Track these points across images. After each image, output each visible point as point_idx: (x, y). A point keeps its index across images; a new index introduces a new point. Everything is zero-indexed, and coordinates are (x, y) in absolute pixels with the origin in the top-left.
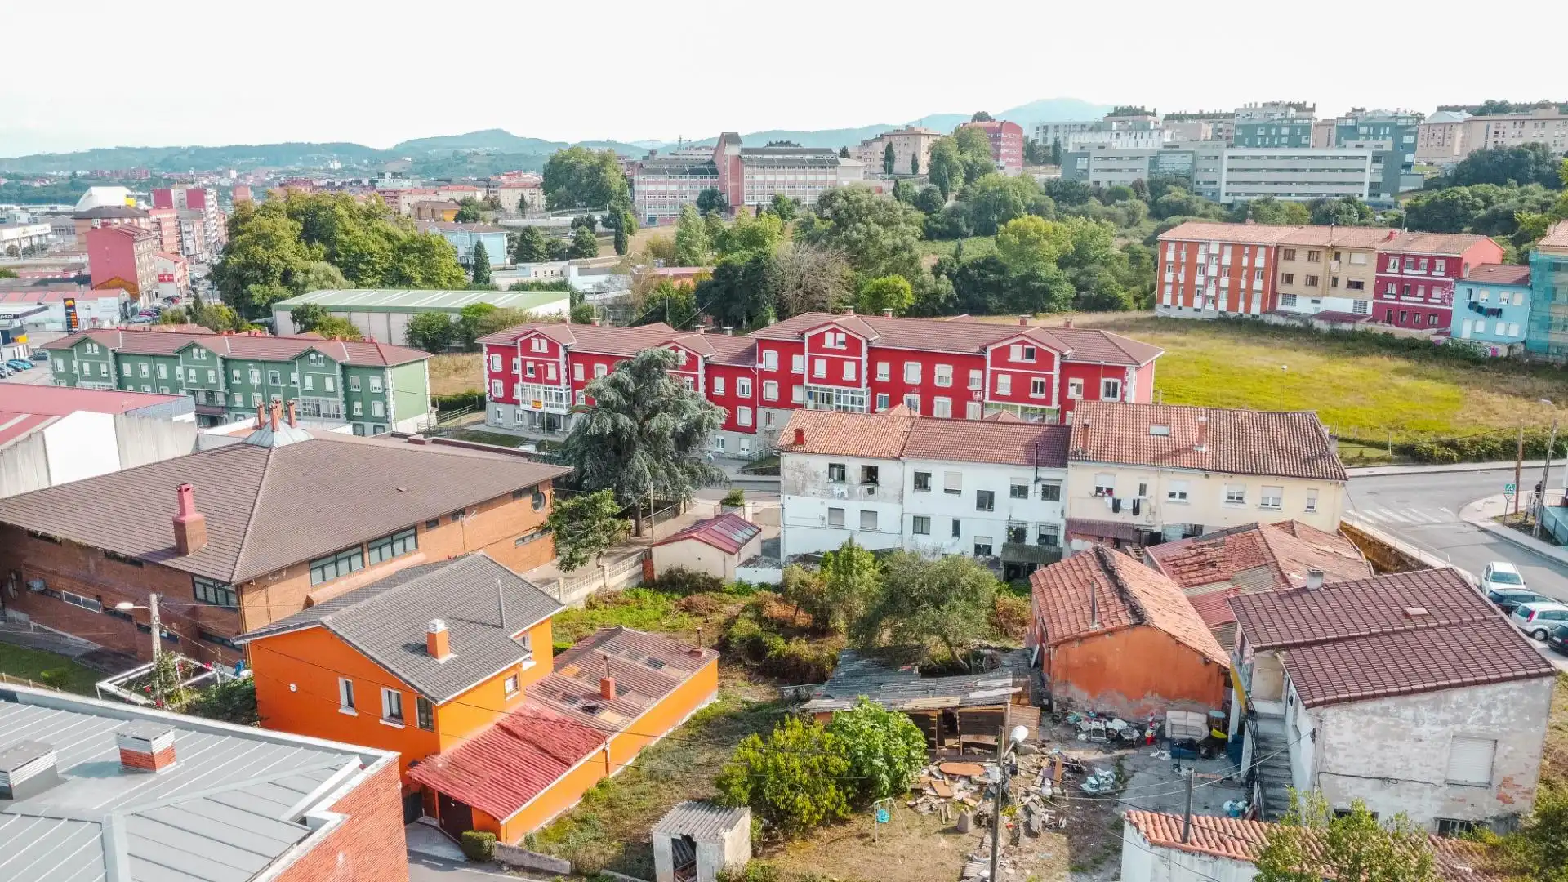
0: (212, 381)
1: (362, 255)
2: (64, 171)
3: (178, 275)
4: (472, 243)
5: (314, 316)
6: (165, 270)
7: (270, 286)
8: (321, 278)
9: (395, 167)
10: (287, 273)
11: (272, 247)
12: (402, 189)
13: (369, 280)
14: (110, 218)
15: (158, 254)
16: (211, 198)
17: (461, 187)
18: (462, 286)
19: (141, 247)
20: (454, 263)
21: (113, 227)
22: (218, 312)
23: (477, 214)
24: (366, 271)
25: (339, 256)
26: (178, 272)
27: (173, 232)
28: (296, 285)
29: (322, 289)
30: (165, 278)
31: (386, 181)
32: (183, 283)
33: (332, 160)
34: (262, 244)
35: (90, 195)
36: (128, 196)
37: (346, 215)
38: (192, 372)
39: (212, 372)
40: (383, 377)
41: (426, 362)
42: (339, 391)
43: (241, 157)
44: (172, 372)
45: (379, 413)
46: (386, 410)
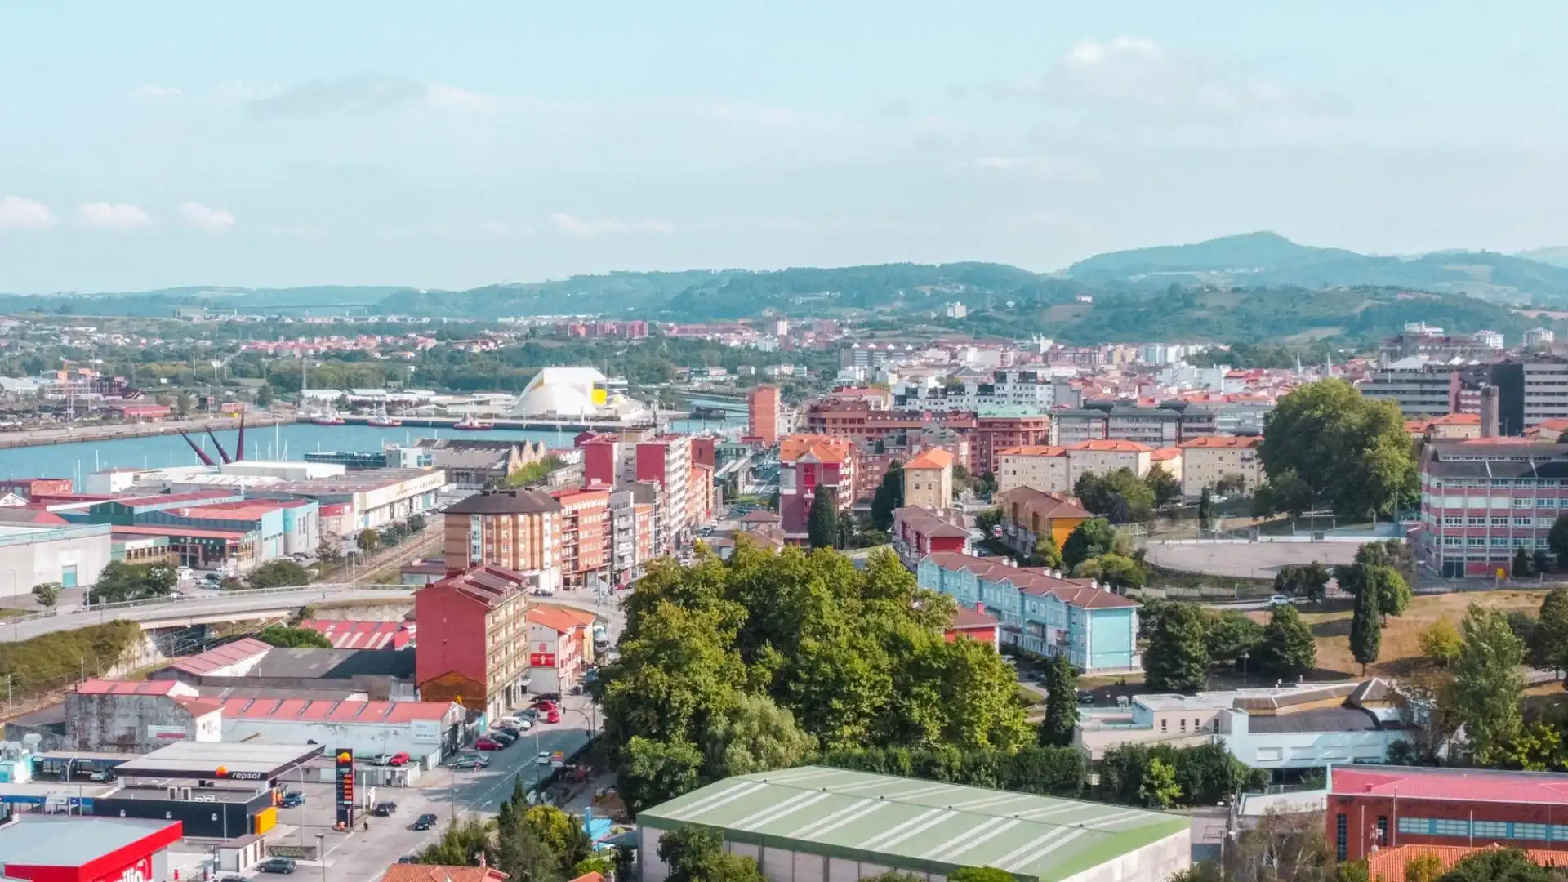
2: (527, 314)
3: (562, 655)
4: (1070, 623)
5: (697, 853)
6: (543, 646)
7: (667, 740)
8: (756, 726)
9: (1060, 314)
10: (700, 717)
11: (678, 667)
12: (1024, 418)
13: (847, 731)
14: (497, 514)
15: (533, 619)
16: (678, 456)
17: (1110, 444)
18: (1014, 749)
19: (502, 616)
20: (1004, 699)
21: (460, 582)
22: (547, 820)
23: (1110, 535)
24: (841, 713)
25: (797, 679)
26: (563, 650)
27: (598, 532)
28: (713, 738)
29: (755, 749)
30: (543, 661)
31: (1008, 387)
32: (572, 665)
33: (953, 298)
34: (664, 657)
35: (541, 383)
36: (598, 386)
37: (827, 595)
43: (803, 289)
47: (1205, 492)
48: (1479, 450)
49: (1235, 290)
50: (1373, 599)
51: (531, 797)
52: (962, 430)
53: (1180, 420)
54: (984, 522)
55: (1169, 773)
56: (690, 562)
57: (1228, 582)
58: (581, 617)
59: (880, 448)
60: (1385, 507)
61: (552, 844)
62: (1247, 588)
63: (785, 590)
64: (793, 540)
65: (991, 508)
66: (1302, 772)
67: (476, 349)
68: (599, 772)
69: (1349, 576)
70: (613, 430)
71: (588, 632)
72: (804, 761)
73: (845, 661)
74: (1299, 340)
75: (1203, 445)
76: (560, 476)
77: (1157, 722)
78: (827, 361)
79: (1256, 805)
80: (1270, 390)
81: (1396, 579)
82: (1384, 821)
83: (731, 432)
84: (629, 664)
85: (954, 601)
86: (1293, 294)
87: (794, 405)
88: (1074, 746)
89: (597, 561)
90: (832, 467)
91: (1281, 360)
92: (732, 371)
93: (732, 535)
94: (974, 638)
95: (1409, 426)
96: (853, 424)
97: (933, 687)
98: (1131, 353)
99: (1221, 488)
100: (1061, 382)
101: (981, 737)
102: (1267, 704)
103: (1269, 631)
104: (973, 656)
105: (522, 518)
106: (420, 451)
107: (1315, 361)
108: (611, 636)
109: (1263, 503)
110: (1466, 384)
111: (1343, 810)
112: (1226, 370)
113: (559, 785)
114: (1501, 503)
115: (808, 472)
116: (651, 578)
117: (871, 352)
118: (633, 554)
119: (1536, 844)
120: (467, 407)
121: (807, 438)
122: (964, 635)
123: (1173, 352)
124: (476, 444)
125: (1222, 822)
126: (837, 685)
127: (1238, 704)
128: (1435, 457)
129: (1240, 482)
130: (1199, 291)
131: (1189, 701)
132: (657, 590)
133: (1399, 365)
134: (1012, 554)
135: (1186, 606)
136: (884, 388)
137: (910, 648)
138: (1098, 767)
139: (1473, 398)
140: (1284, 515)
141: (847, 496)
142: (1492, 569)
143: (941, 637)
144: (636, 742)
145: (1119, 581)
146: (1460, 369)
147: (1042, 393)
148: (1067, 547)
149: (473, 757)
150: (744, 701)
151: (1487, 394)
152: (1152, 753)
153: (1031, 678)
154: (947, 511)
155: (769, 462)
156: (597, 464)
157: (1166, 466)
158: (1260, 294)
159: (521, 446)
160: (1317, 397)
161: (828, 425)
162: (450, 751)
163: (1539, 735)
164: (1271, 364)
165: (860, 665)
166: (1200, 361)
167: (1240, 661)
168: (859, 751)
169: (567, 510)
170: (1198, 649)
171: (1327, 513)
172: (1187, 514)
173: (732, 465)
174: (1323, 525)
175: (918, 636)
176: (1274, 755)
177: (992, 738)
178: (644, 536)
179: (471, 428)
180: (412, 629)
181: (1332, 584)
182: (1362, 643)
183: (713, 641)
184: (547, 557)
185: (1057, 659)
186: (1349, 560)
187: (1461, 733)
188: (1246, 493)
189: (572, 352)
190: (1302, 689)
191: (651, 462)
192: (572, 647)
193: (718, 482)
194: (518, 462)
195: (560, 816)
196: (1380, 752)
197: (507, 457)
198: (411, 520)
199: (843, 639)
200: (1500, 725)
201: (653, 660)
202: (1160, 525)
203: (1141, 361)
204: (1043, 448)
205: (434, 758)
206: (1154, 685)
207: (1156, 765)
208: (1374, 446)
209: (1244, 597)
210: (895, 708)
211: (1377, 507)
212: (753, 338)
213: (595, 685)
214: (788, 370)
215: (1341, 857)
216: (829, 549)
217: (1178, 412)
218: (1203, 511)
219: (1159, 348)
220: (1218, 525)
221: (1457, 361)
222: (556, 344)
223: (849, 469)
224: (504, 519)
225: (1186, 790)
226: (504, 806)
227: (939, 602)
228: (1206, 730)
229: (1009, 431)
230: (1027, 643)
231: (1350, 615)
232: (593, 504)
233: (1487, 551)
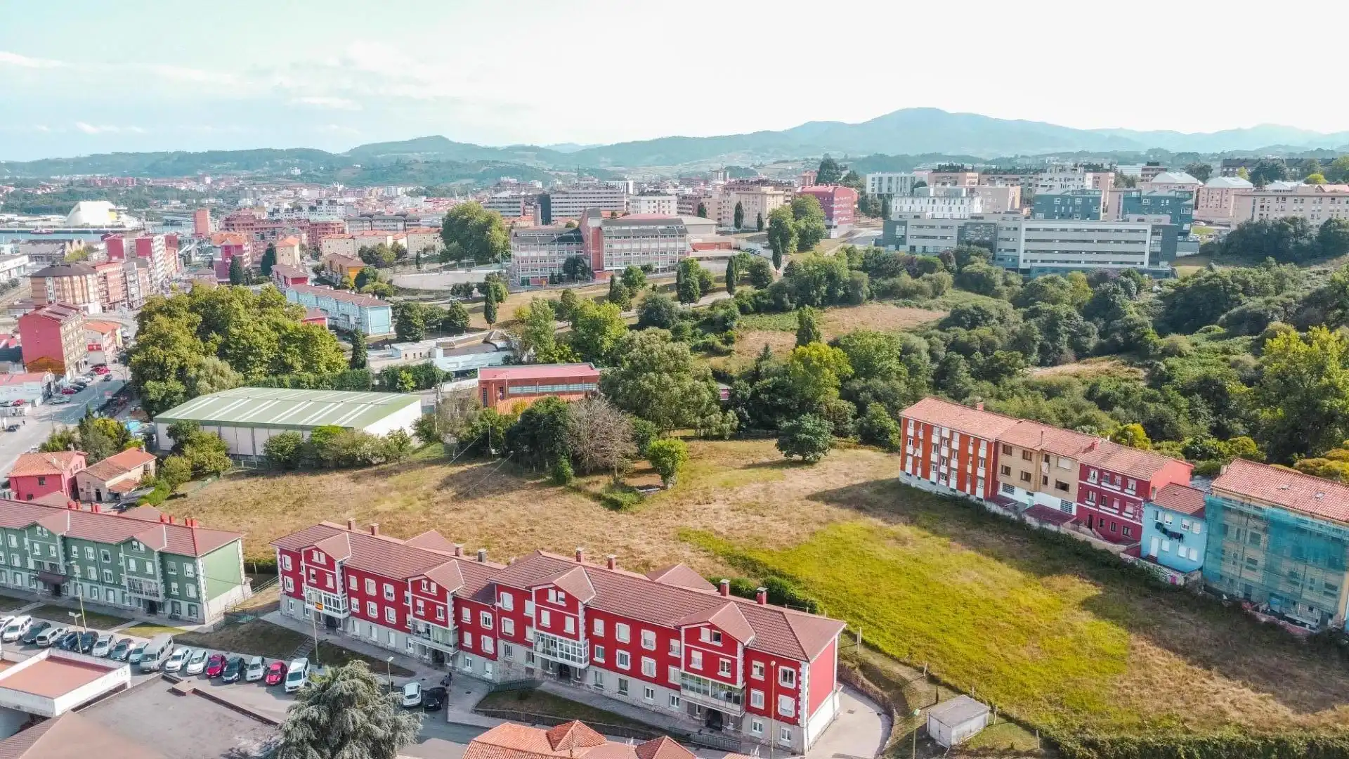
0: (54, 555)
1: (251, 348)
2: (67, 174)
3: (105, 344)
4: (361, 314)
5: (186, 433)
6: (94, 341)
7: (166, 381)
8: (211, 372)
9: (345, 173)
10: (182, 369)
11: (169, 346)
12: (332, 221)
13: (257, 370)
14: (61, 276)
15: (88, 328)
16: (159, 244)
17: (373, 233)
18: (339, 371)
19: (69, 327)
20: (333, 350)
21: (43, 312)
22: (106, 425)
23: (376, 274)
24: (254, 362)
25: (230, 348)
26: (106, 342)
27: (119, 283)
28: (190, 379)
29: (211, 383)
30: (94, 348)
31: (323, 207)
32: (111, 349)
33: (294, 166)
34: (160, 343)
35: (79, 209)
36: (111, 210)
37: (241, 307)
38: (37, 546)
39: (52, 548)
40: (195, 565)
41: (240, 541)
42: (159, 575)
43: (217, 161)
44: (20, 542)
45: (192, 594)
46: (198, 592)
47: (418, 253)
48: (533, 231)
49: (426, 162)
50: (493, 296)
51: (96, 415)
52: (303, 228)
53: (405, 221)
54: (316, 270)
55: (410, 376)
56: (168, 296)
57: (430, 292)
58: (115, 325)
59: (263, 237)
60: (496, 257)
61: (110, 436)
62: (439, 295)
63: (220, 306)
64: (223, 283)
65: (320, 263)
66: (468, 371)
67: (39, 192)
68: (131, 399)
69: (483, 288)
70: (122, 232)
71: (118, 332)
72: (237, 385)
73: (253, 338)
74: (456, 185)
75: (416, 232)
76: (95, 256)
77: (403, 355)
78: (233, 197)
79: (448, 387)
80: (444, 207)
81: (502, 287)
82: (502, 389)
83: (186, 231)
84: (142, 346)
85: (305, 307)
86: (451, 164)
87: (217, 218)
88: (366, 368)
89: (120, 297)
90: (239, 247)
91: (448, 193)
92: (183, 202)
93: (191, 281)
94: (316, 323)
95: (504, 222)
96: (248, 226)
97: (297, 347)
98: (380, 191)
99: (425, 251)
100: (348, 204)
101: (323, 368)
102: (451, 344)
103: (450, 312)
104: (316, 332)
105: (75, 278)
106: (12, 246)
107: (464, 194)
108: (131, 333)
109: (444, 257)
110: (528, 204)
111: (485, 386)
112: (424, 198)
113: (110, 407)
114: (544, 253)
115: (227, 249)
116: (149, 304)
117: (254, 192)
118: (139, 293)
119: (563, 393)
120: (37, 222)
121: (225, 233)
122: (311, 323)
123: (400, 190)
124: (44, 241)
125: (435, 395)
126: (249, 349)
127: (438, 345)
128: (516, 235)
129: (433, 248)
130: (410, 163)
131: (416, 345)
132: (153, 309)
133: (499, 195)
134: (330, 284)
135: (413, 303)
136: (263, 208)
137: (285, 328)
138: (378, 377)
139: (530, 209)
140: (453, 262)
141: (248, 259)
142: (541, 282)
143: (300, 324)
144: (150, 384)
145: (382, 294)
146: (525, 197)
147: (339, 209)
148: (356, 280)
149: (60, 398)
150: (204, 360)
151: (536, 207)
152: (402, 369)
153: (344, 339)
154: (298, 266)
155: (206, 245)
156: (115, 248)
157: (400, 242)
158: (438, 164)
159: (71, 242)
160: (465, 210)
161: (236, 227)
162: (48, 396)
163: (562, 349)
164: (444, 195)
165: (260, 339)
166: (411, 194)
167: (438, 326)
168: (264, 378)
169: (101, 273)
170: (419, 322)
171: (471, 260)
172: (410, 263)
173: (186, 248)
174: (470, 265)
175: (290, 324)
176: (455, 365)
177: (328, 368)
178: (144, 284)
179: (41, 233)
180: (18, 337)
181: (476, 290)
182: (489, 315)
183: (184, 333)
184: (92, 296)
185: (356, 331)
186: (482, 280)
187: (532, 350)
188: (436, 253)
189: (96, 194)
190: (465, 336)
191: (144, 248)
192: (110, 341)
193: (181, 256)
194: (70, 250)
195: (113, 422)
196: (500, 361)
197: (63, 247)
198: (11, 281)
199: (251, 328)
200: (547, 346)
201: (154, 344)
202: (399, 268)
203: (385, 194)
204: (342, 235)
205: (39, 401)
206: (401, 339)
207: (404, 374)
208: (490, 231)
209: (438, 298)
210: (280, 357)
211: (493, 256)
212: (193, 186)
213: (125, 359)
214: (212, 200)
215: (485, 406)
216: (241, 286)
217: (403, 217)
218: (418, 261)
219: (393, 188)
220: (425, 267)
221: (523, 193)
222: (85, 190)
223: (248, 247)
224: (65, 279)
225: (417, 383)
226: (81, 421)
227: (298, 308)
228: (425, 357)
229: (326, 227)
230: (342, 324)
231: (484, 304)
232: (114, 269)
233: (539, 274)
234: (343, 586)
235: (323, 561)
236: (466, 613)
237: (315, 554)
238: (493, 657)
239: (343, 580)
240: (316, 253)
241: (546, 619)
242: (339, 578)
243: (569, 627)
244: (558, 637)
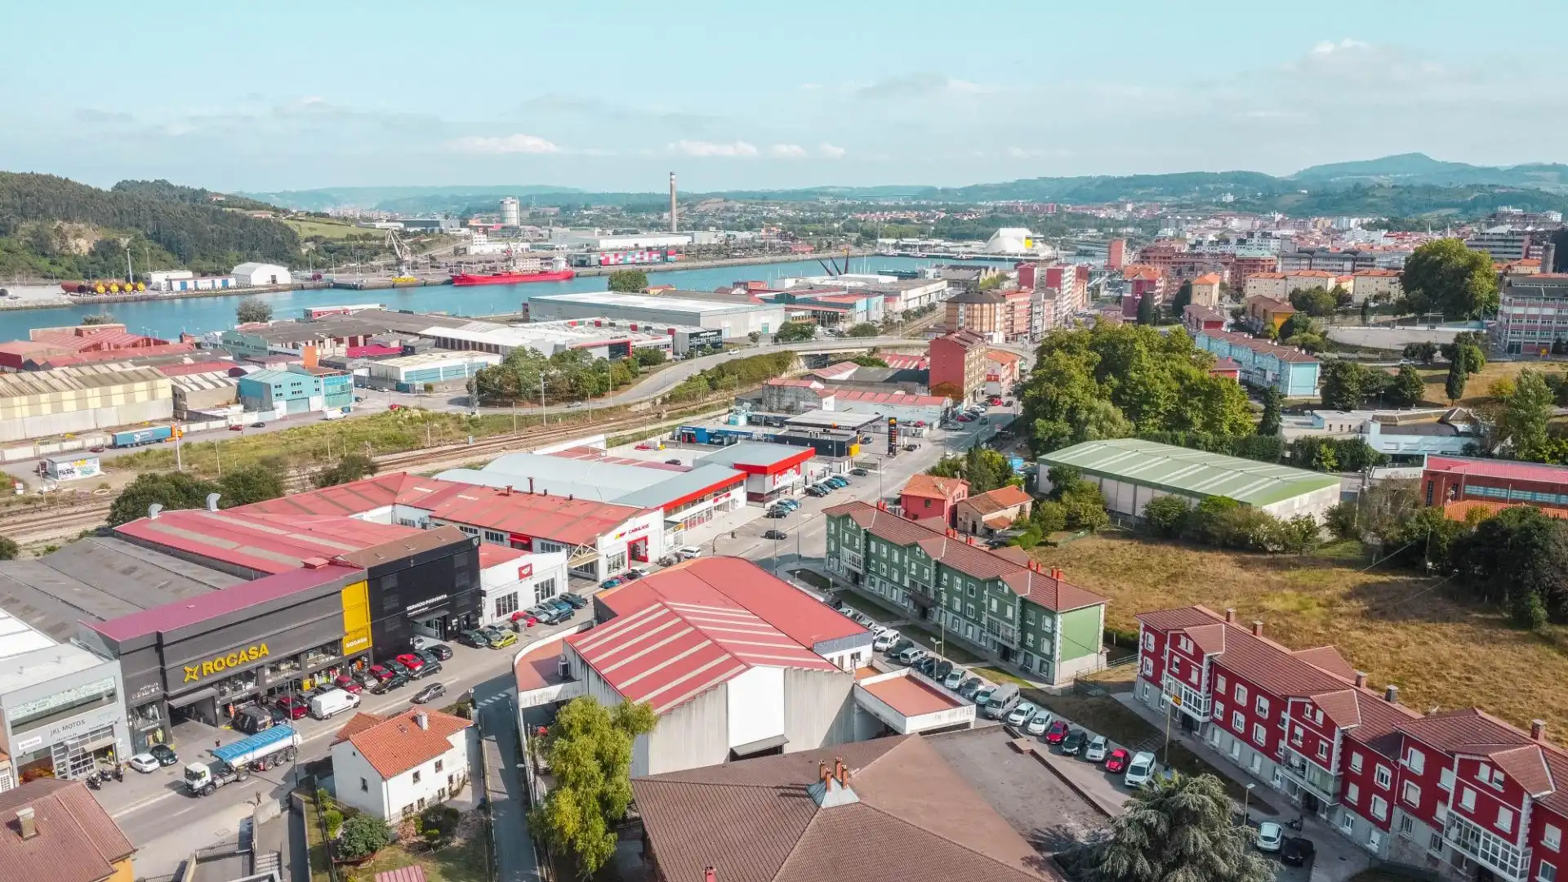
0: (927, 578)
1: (1148, 395)
2: (993, 200)
3: (1003, 376)
4: (1280, 370)
5: (1067, 478)
6: (993, 371)
7: (1055, 421)
8: (1101, 416)
9: (1289, 200)
10: (1073, 410)
11: (1063, 384)
12: (1262, 258)
13: (1151, 421)
14: (973, 303)
15: (989, 357)
16: (1069, 275)
17: (1313, 272)
18: (1244, 435)
19: (973, 355)
20: (1240, 407)
21: (953, 337)
22: (992, 458)
23: (1308, 322)
24: (1148, 412)
25: (1125, 393)
26: (1004, 373)
27: (1024, 314)
28: (1079, 421)
29: (1100, 429)
30: (993, 378)
31: (1255, 241)
32: (1008, 381)
33: (1226, 192)
34: (1055, 379)
35: (998, 236)
36: (1028, 238)
37: (1145, 350)
38: (914, 566)
39: (927, 571)
40: (1054, 620)
41: (1103, 606)
42: (1017, 621)
43: (1141, 187)
44: (901, 558)
45: (1046, 649)
46: (1052, 650)
47: (1366, 300)
48: (1537, 280)
49: (1394, 187)
50: (1462, 363)
51: (984, 446)
52: (1226, 264)
53: (1354, 260)
54: (1235, 314)
55: (1331, 453)
56: (1072, 330)
57: (1375, 351)
58: (1015, 357)
59: (1179, 273)
60: (1475, 312)
61: (994, 469)
62: (1386, 355)
63: (1122, 346)
64: (1128, 321)
65: (1240, 306)
66: (1411, 457)
67: (965, 218)
68: (1018, 435)
69: (1448, 350)
70: (1035, 261)
71: (1017, 364)
72: (1126, 435)
73: (1152, 385)
74: (1430, 216)
75: (1367, 274)
76: (1006, 285)
77: (1327, 425)
78: (1152, 226)
79: (1380, 473)
80: (1411, 244)
81: (1478, 353)
82: (1456, 487)
83: (1099, 263)
84: (1037, 382)
85: (1215, 355)
86: (1430, 189)
87: (1133, 249)
88: (1277, 435)
89: (1023, 328)
90: (1152, 282)
91: (1419, 227)
92: (1100, 231)
93: (1095, 317)
94: (1226, 375)
95: (1494, 266)
96: (1165, 259)
97: (1200, 400)
98: (1328, 222)
99: (1376, 298)
100: (1285, 238)
101: (1226, 428)
102: (1393, 419)
103: (1397, 379)
104: (1223, 386)
105: (986, 306)
106: (935, 270)
107: (1441, 227)
108: (1028, 367)
109: (1401, 308)
110: (1533, 242)
111: (1432, 478)
112: (1385, 232)
113: (998, 441)
114: (1549, 311)
115: (1138, 285)
116: (1051, 338)
117: (1178, 221)
118: (1042, 326)
119: (1548, 505)
120: (960, 248)
121: (1139, 266)
122: (1220, 375)
123: (1353, 222)
124: (964, 267)
125: (1360, 481)
126: (1148, 397)
127: (1375, 418)
128: (1510, 284)
129: (1388, 296)
130: (1373, 188)
131: (1346, 415)
132: (1054, 344)
133: (1492, 231)
134: (1250, 331)
135: (1350, 363)
136: (1184, 240)
137: (1189, 378)
138: (1290, 447)
139: (1537, 250)
140: (1413, 315)
141: (1159, 297)
142: (1538, 350)
143: (1207, 375)
144: (1039, 422)
145: (1311, 348)
146: (1531, 233)
147: (1274, 244)
148: (1281, 329)
149: (954, 424)
150: (1096, 403)
151: (1547, 248)
152: (1322, 441)
153: (1256, 398)
154: (1215, 308)
155: (1117, 279)
156: (1026, 279)
157: (1344, 286)
158: (1409, 189)
159: (987, 269)
160: (1439, 248)
161: (1151, 260)
162: (944, 421)
163: (1558, 444)
164: (1413, 229)
165: (1160, 387)
166: (1369, 227)
167: (1378, 395)
168: (1157, 432)
169: (1009, 302)
170: (1354, 387)
171: (1439, 314)
172: (1354, 313)
173: (1097, 280)
174: (1436, 321)
175: (1194, 373)
176: (1394, 447)
177: (1232, 429)
178: (1049, 316)
179: (961, 259)
180: (928, 360)
181: (1438, 354)
182: (1453, 388)
183: (1081, 372)
184: (998, 326)
185: (1271, 389)
186: (1450, 341)
187: (1509, 441)
188: (1391, 301)
189: (1015, 221)
190: (1414, 411)
191: (1054, 278)
192: (1008, 372)
193: (1089, 289)
194: (984, 277)
195: (998, 456)
196: (1457, 448)
197: (979, 274)
198: (929, 305)
199: (1151, 374)
200: (1534, 437)
201: (1050, 380)
202: (1337, 318)
203: (1334, 226)
204: (1272, 274)
205: (936, 424)
206: (1327, 405)
207: (1324, 448)
208: (1471, 277)
209: (1384, 359)
210: (1178, 411)
211: (1470, 311)
212: (1113, 213)
213: (1019, 391)
214: (1130, 230)
215: (1429, 504)
216: (1148, 327)
217: (1354, 256)
218: (1364, 311)
219: (1345, 219)
220: (1372, 319)
221: (1529, 229)
222: (1006, 216)
223: (1161, 284)
224: (976, 306)
225: (1340, 462)
226: (970, 450)
227: (1207, 356)
228: (1355, 431)
229: (1254, 265)
230: (1255, 380)
231: (1447, 372)
232: (1022, 299)
233: (1537, 339)
234: (1209, 685)
235: (1191, 650)
236: (1357, 761)
237: (1183, 640)
238: (1384, 826)
239: (1210, 678)
240: (1237, 291)
241: (1469, 800)
242: (1205, 675)
243: (1504, 820)
244: (1483, 830)
